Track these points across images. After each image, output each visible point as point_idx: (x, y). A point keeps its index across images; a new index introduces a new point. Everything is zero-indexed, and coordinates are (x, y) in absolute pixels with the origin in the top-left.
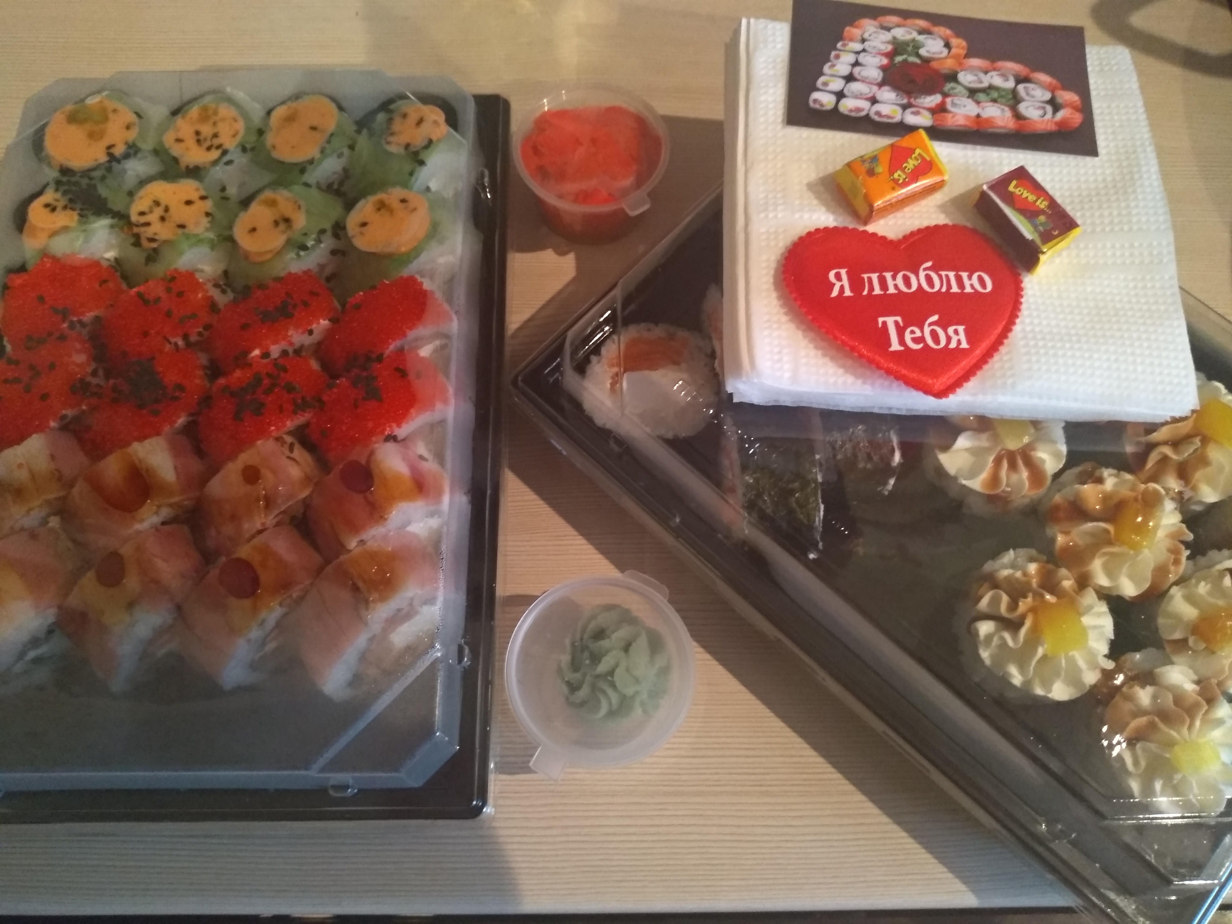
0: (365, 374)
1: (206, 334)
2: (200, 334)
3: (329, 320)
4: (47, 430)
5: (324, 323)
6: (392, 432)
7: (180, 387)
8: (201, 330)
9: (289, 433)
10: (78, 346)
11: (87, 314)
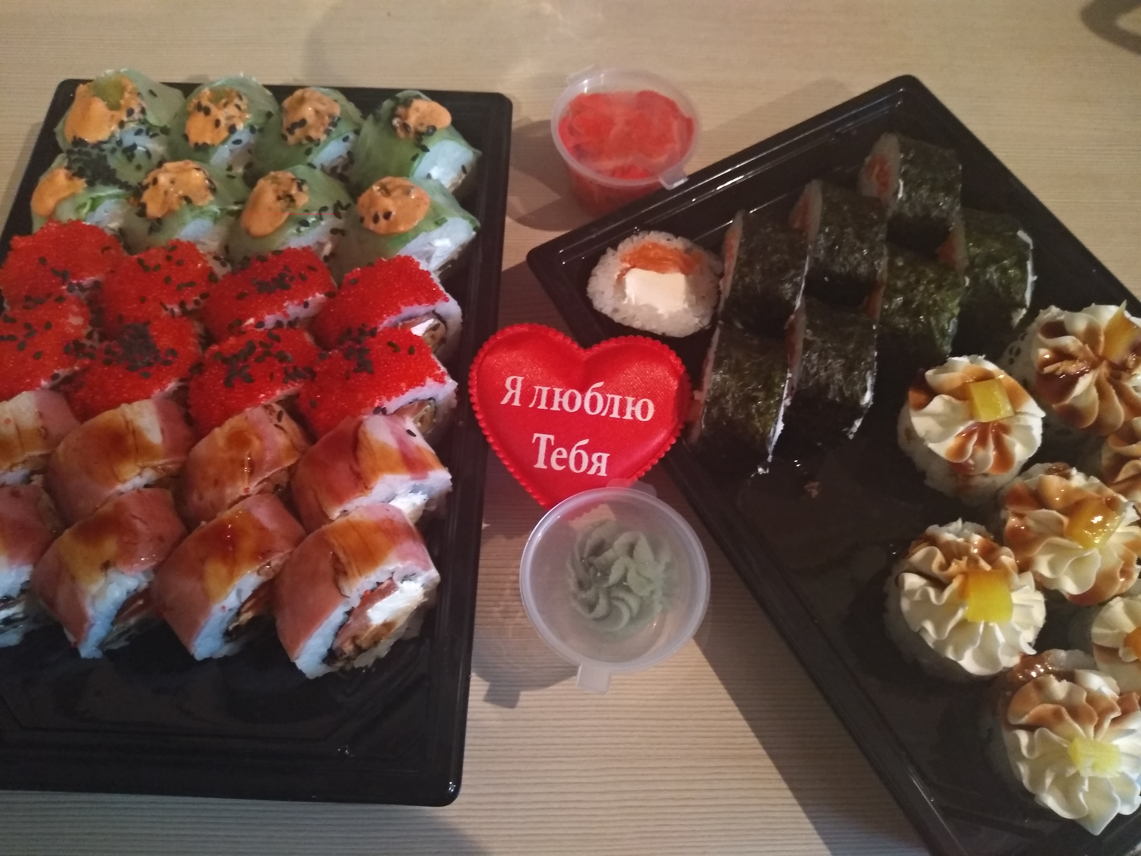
0: (358, 346)
1: (203, 302)
2: (196, 302)
3: (326, 295)
4: (38, 389)
5: (320, 296)
6: (382, 405)
7: (173, 352)
8: (198, 298)
9: (279, 402)
10: (75, 308)
11: (88, 279)
